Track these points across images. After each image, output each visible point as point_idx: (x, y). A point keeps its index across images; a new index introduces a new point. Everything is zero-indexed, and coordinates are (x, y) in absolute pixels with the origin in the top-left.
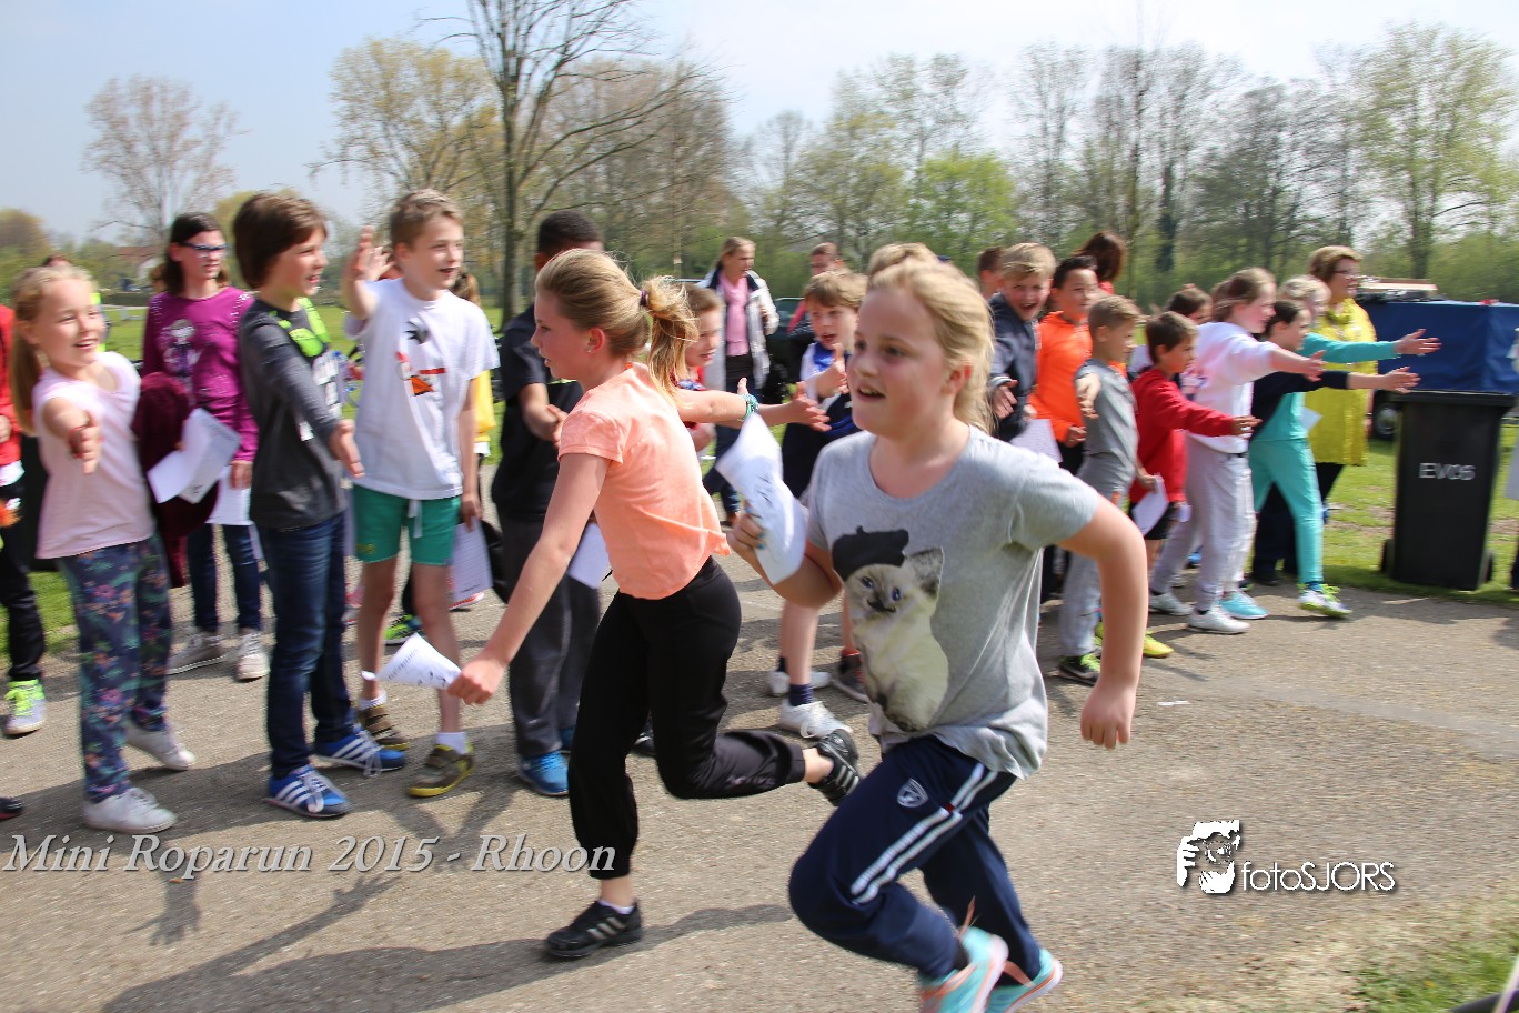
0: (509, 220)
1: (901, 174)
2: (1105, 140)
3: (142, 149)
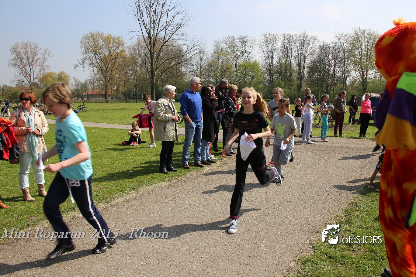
2: (284, 57)
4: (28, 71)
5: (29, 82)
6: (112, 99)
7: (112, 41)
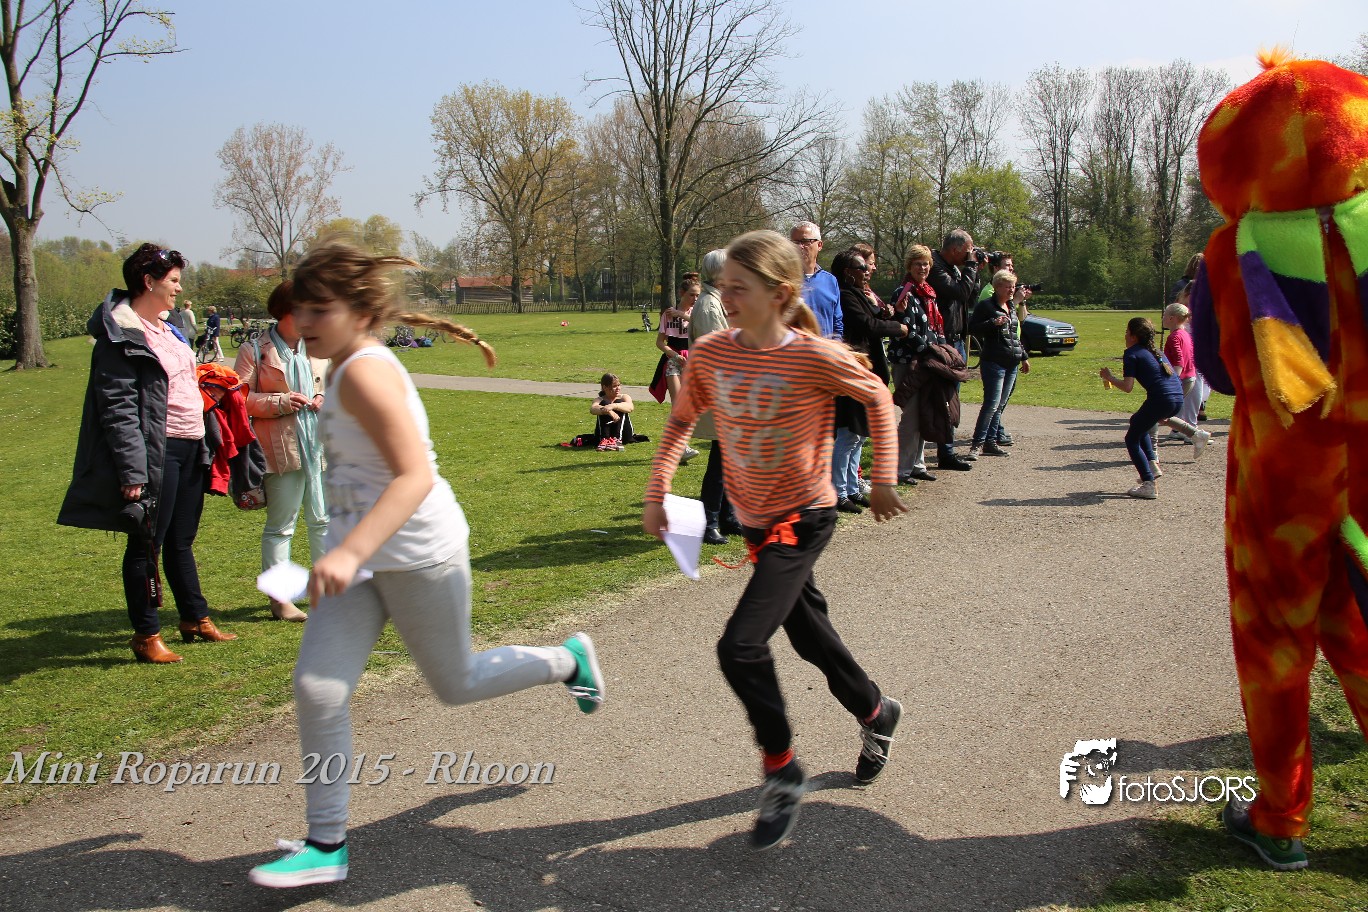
1: (928, 187)
4: (274, 217)
5: (276, 253)
6: (536, 300)
7: (532, 114)
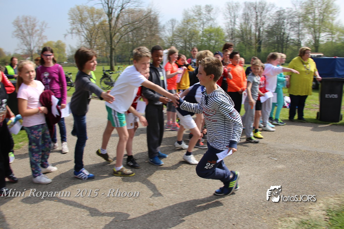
0: (111, 46)
1: (199, 32)
2: (245, 23)
3: (26, 32)
7: (95, 13)
